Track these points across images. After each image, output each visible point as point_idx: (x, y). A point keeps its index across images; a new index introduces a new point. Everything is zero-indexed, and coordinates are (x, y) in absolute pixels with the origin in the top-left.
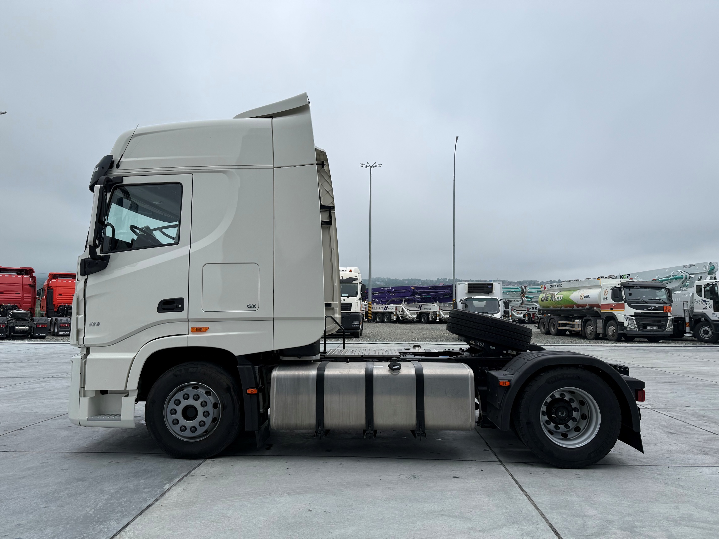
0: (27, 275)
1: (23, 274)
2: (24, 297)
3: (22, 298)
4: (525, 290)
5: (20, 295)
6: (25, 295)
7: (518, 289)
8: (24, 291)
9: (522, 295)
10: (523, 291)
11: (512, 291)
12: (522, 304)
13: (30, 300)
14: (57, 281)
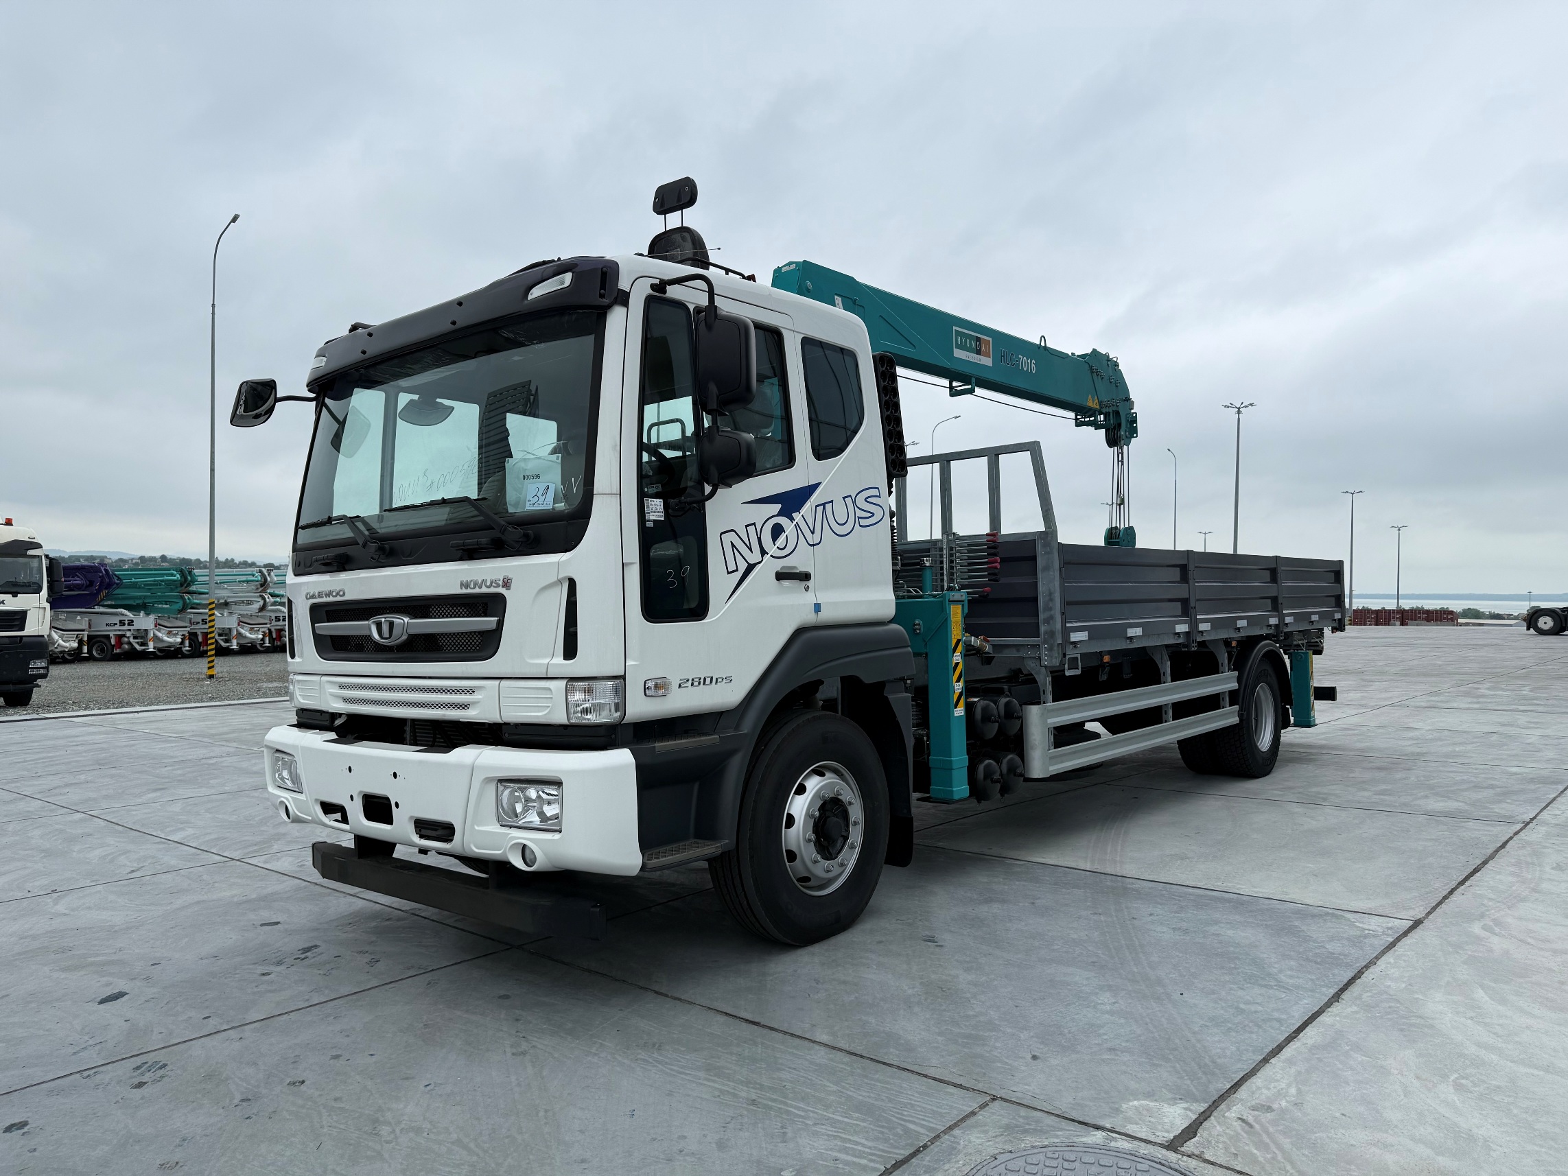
4: (269, 579)
7: (253, 575)
9: (260, 589)
10: (266, 580)
11: (239, 582)
12: (262, 609)
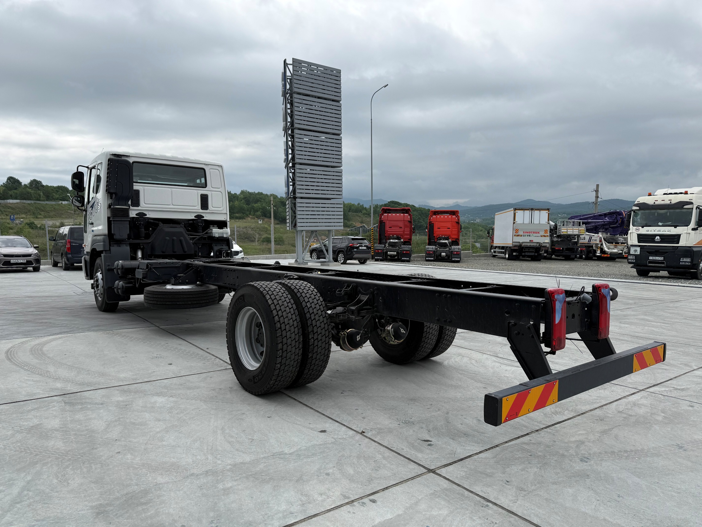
0: (406, 213)
1: (404, 213)
2: (405, 231)
3: (404, 232)
5: (402, 229)
6: (405, 229)
8: (406, 226)
13: (409, 233)
14: (436, 217)
